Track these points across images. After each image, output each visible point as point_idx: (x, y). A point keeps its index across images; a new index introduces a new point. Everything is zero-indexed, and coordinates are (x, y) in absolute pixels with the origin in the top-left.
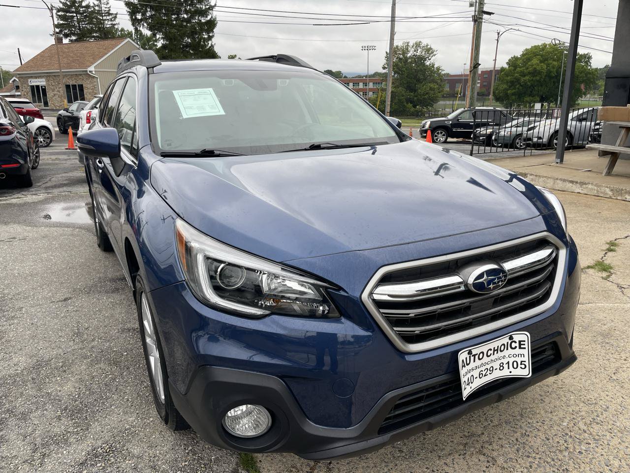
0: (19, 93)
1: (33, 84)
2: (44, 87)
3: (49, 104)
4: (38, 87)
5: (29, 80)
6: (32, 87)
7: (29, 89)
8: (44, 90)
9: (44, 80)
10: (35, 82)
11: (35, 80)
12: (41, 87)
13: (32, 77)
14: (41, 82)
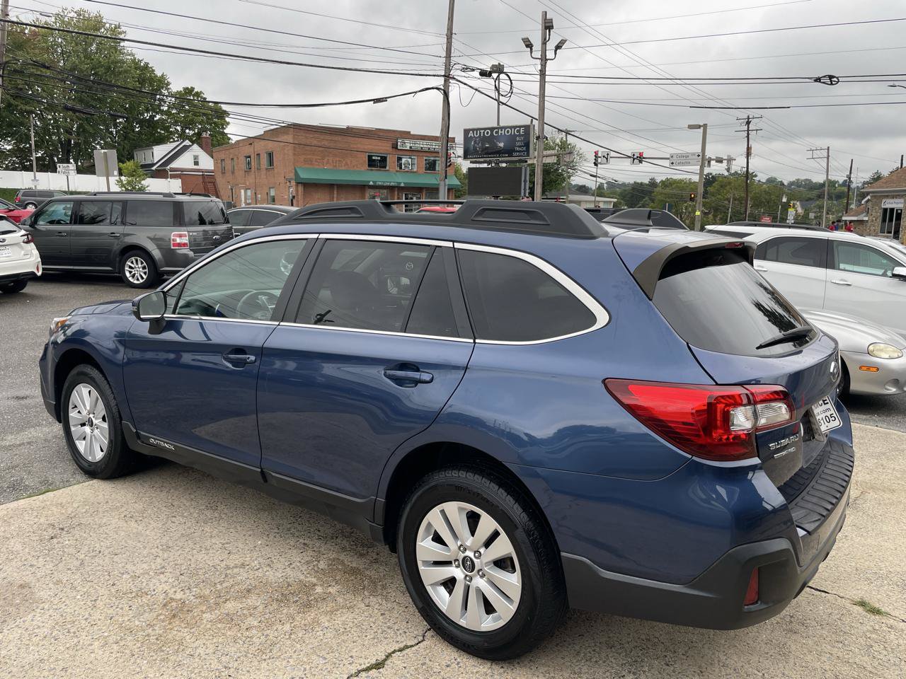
0: (866, 219)
1: (889, 206)
2: (899, 211)
3: (900, 236)
4: (892, 210)
5: (884, 201)
6: (885, 210)
7: (880, 214)
8: (899, 216)
9: (902, 200)
10: (889, 204)
11: (892, 201)
12: (897, 210)
13: (887, 197)
14: (896, 204)
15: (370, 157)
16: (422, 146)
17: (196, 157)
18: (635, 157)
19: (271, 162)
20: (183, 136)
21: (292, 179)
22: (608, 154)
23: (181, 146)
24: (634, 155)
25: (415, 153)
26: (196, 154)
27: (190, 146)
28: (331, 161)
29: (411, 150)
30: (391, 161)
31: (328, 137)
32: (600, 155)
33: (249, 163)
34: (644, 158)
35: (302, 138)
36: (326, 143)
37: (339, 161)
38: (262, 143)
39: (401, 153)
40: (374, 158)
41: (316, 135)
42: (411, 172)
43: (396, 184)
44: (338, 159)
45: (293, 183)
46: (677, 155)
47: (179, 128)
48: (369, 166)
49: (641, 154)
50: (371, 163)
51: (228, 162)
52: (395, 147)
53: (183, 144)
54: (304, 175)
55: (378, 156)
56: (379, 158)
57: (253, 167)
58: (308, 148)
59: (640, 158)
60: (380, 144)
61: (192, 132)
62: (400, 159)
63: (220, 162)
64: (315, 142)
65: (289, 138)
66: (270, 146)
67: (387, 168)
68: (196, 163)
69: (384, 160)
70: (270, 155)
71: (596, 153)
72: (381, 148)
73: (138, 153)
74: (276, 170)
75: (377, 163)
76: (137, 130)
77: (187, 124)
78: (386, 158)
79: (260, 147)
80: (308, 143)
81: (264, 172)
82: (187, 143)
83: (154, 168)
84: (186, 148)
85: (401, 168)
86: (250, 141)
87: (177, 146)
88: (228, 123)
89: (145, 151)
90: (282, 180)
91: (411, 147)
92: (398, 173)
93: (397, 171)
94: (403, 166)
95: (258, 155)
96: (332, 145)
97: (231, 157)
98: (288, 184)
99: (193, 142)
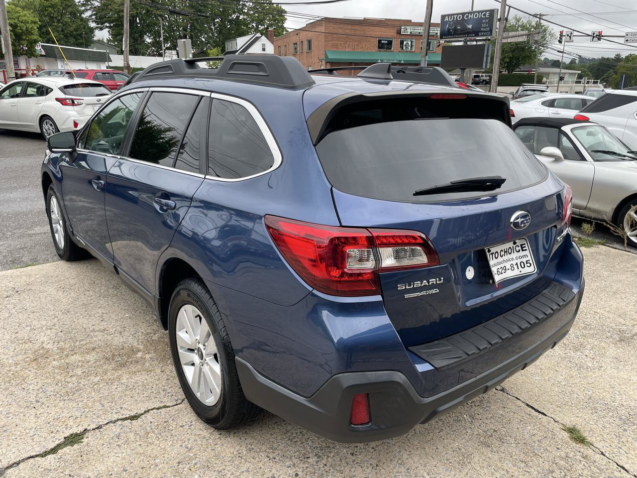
15: (380, 41)
16: (419, 31)
17: (264, 45)
18: (595, 35)
19: (310, 48)
20: (257, 30)
21: (323, 59)
22: (571, 33)
23: (254, 37)
24: (594, 34)
25: (414, 37)
26: (263, 43)
27: (261, 37)
28: (351, 45)
29: (411, 35)
30: (396, 44)
31: (349, 27)
32: (564, 34)
33: (296, 49)
34: (603, 36)
35: (332, 28)
36: (348, 31)
37: (357, 45)
38: (305, 33)
39: (403, 37)
40: (382, 42)
41: (342, 26)
42: (410, 52)
43: (398, 61)
44: (356, 43)
45: (324, 62)
46: (632, 33)
47: (254, 25)
48: (379, 48)
49: (600, 33)
50: (381, 46)
51: (283, 48)
52: (399, 32)
53: (255, 36)
54: (331, 56)
55: (386, 40)
56: (387, 42)
57: (298, 52)
58: (335, 36)
59: (599, 36)
60: (388, 30)
61: (262, 27)
62: (402, 43)
63: (277, 48)
64: (340, 31)
65: (322, 29)
66: (310, 35)
67: (392, 49)
68: (264, 50)
69: (390, 43)
70: (310, 42)
71: (561, 33)
72: (389, 33)
73: (228, 43)
74: (312, 52)
75: (385, 45)
76: (228, 26)
77: (260, 22)
78: (391, 41)
79: (304, 36)
80: (336, 32)
81: (305, 54)
82: (259, 35)
83: (237, 54)
84: (257, 38)
85: (402, 48)
86: (297, 32)
87: (252, 38)
88: (286, 19)
89: (232, 42)
90: (316, 60)
91: (411, 32)
92: (400, 53)
93: (399, 52)
94: (404, 47)
95: (302, 42)
96: (353, 33)
97: (285, 44)
98: (321, 63)
99: (262, 34)
